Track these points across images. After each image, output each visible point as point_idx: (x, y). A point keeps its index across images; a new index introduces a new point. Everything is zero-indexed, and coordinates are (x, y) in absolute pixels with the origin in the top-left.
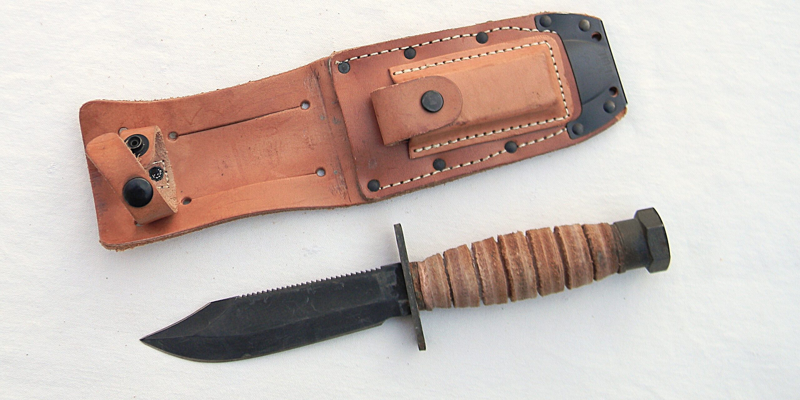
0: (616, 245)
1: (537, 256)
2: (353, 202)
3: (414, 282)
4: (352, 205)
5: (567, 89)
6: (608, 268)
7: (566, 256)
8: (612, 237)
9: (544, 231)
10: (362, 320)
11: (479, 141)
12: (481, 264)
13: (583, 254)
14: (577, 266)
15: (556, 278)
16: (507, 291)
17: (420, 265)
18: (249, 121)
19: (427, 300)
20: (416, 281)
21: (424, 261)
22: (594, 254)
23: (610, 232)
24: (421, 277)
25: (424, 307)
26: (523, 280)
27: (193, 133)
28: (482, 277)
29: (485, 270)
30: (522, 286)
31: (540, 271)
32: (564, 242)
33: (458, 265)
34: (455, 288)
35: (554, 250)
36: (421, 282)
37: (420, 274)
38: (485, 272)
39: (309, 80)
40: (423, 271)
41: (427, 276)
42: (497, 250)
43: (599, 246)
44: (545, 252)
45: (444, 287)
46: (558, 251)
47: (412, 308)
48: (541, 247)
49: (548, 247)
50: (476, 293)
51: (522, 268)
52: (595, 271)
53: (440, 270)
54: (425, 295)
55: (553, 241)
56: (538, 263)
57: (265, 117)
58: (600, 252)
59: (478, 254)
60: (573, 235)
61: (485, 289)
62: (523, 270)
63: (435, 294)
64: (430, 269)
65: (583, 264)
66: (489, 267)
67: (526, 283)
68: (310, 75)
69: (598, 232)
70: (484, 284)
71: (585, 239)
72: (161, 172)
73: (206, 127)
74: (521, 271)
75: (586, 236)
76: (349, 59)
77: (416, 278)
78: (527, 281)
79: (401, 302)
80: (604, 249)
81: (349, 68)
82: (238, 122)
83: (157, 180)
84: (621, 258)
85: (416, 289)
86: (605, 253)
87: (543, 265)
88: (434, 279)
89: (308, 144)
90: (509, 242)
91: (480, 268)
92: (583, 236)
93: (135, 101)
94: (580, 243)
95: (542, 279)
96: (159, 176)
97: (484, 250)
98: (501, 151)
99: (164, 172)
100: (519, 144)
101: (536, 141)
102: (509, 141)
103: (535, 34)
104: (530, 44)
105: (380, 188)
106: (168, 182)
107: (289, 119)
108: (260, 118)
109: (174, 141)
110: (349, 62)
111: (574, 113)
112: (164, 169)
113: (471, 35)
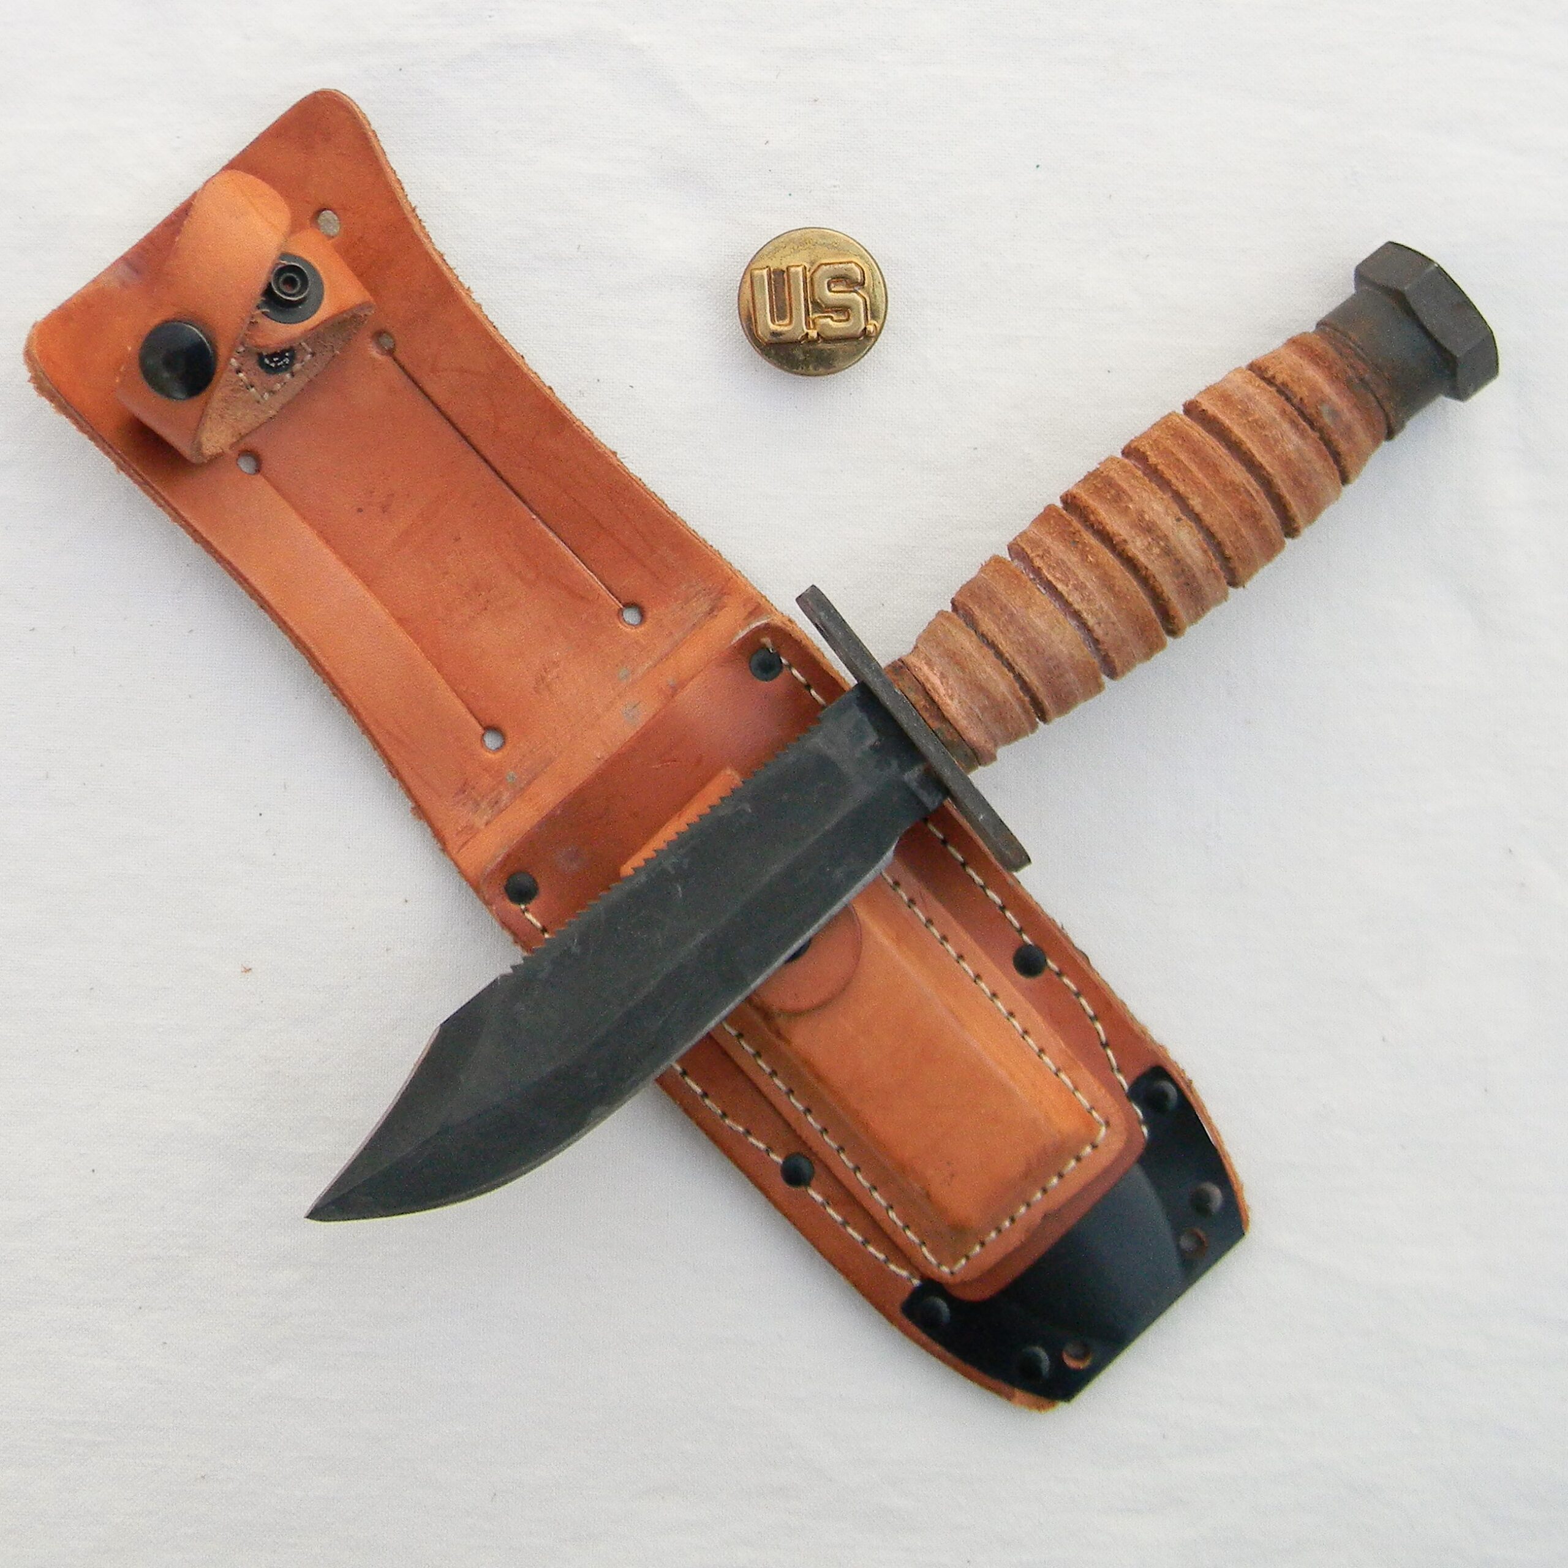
0: (1351, 366)
1: (1182, 489)
2: (460, 858)
3: (918, 708)
4: (452, 859)
5: (1013, 1241)
6: (1361, 434)
7: (1249, 449)
8: (1332, 354)
9: (1166, 424)
10: (839, 874)
11: (763, 1088)
12: (1058, 575)
13: (1286, 426)
14: (1287, 463)
15: (1253, 517)
16: (1151, 607)
17: (913, 661)
18: (520, 502)
19: (975, 735)
20: (922, 703)
21: (916, 647)
22: (1311, 415)
23: (1321, 346)
24: (928, 686)
25: (977, 757)
26: (1178, 561)
27: (418, 386)
28: (1076, 606)
29: (1074, 585)
30: (1182, 579)
31: (1207, 518)
32: (1227, 422)
33: (1003, 608)
34: (1024, 667)
35: (1211, 452)
36: (936, 698)
37: (922, 679)
38: (1077, 590)
39: (699, 592)
40: (925, 668)
41: (943, 676)
42: (1076, 524)
43: (1314, 389)
44: (1194, 468)
45: (997, 677)
46: (1222, 451)
47: (947, 773)
48: (1178, 460)
49: (1196, 452)
50: (1086, 654)
51: (1160, 534)
52: (1336, 456)
53: (965, 641)
54: (962, 723)
55: (1198, 432)
56: (1191, 502)
57: (551, 534)
58: (1322, 401)
59: (1038, 556)
60: (1238, 396)
61: (1099, 632)
62: (1166, 538)
63: (984, 709)
64: (940, 656)
65: (1298, 449)
66: (1082, 573)
67: (1188, 566)
68: (710, 588)
69: (1294, 358)
70: (1091, 621)
71: (1273, 389)
72: (285, 364)
73: (449, 410)
74: (1162, 543)
75: (1270, 381)
76: (791, 666)
77: (916, 693)
78: (1189, 561)
79: (912, 776)
80: (1328, 390)
81: (773, 675)
82: (503, 479)
83: (261, 364)
84: (1381, 392)
85: (930, 722)
86: (1335, 398)
87: (1207, 500)
88: (964, 672)
89: (543, 673)
90: (1097, 492)
91: (1060, 587)
92: (1263, 384)
93: (414, 210)
94: (1266, 404)
95: (1221, 535)
96: (273, 365)
97: (1048, 541)
98: (773, 1151)
99: (289, 370)
100: (814, 1182)
101: (846, 1223)
102: (804, 1157)
103: (1112, 1086)
104: (1076, 1088)
105: (523, 907)
106: (272, 392)
107: (578, 595)
108: (542, 526)
109: (374, 352)
110: (785, 670)
111: (964, 1284)
112: (297, 366)
113: (1020, 931)
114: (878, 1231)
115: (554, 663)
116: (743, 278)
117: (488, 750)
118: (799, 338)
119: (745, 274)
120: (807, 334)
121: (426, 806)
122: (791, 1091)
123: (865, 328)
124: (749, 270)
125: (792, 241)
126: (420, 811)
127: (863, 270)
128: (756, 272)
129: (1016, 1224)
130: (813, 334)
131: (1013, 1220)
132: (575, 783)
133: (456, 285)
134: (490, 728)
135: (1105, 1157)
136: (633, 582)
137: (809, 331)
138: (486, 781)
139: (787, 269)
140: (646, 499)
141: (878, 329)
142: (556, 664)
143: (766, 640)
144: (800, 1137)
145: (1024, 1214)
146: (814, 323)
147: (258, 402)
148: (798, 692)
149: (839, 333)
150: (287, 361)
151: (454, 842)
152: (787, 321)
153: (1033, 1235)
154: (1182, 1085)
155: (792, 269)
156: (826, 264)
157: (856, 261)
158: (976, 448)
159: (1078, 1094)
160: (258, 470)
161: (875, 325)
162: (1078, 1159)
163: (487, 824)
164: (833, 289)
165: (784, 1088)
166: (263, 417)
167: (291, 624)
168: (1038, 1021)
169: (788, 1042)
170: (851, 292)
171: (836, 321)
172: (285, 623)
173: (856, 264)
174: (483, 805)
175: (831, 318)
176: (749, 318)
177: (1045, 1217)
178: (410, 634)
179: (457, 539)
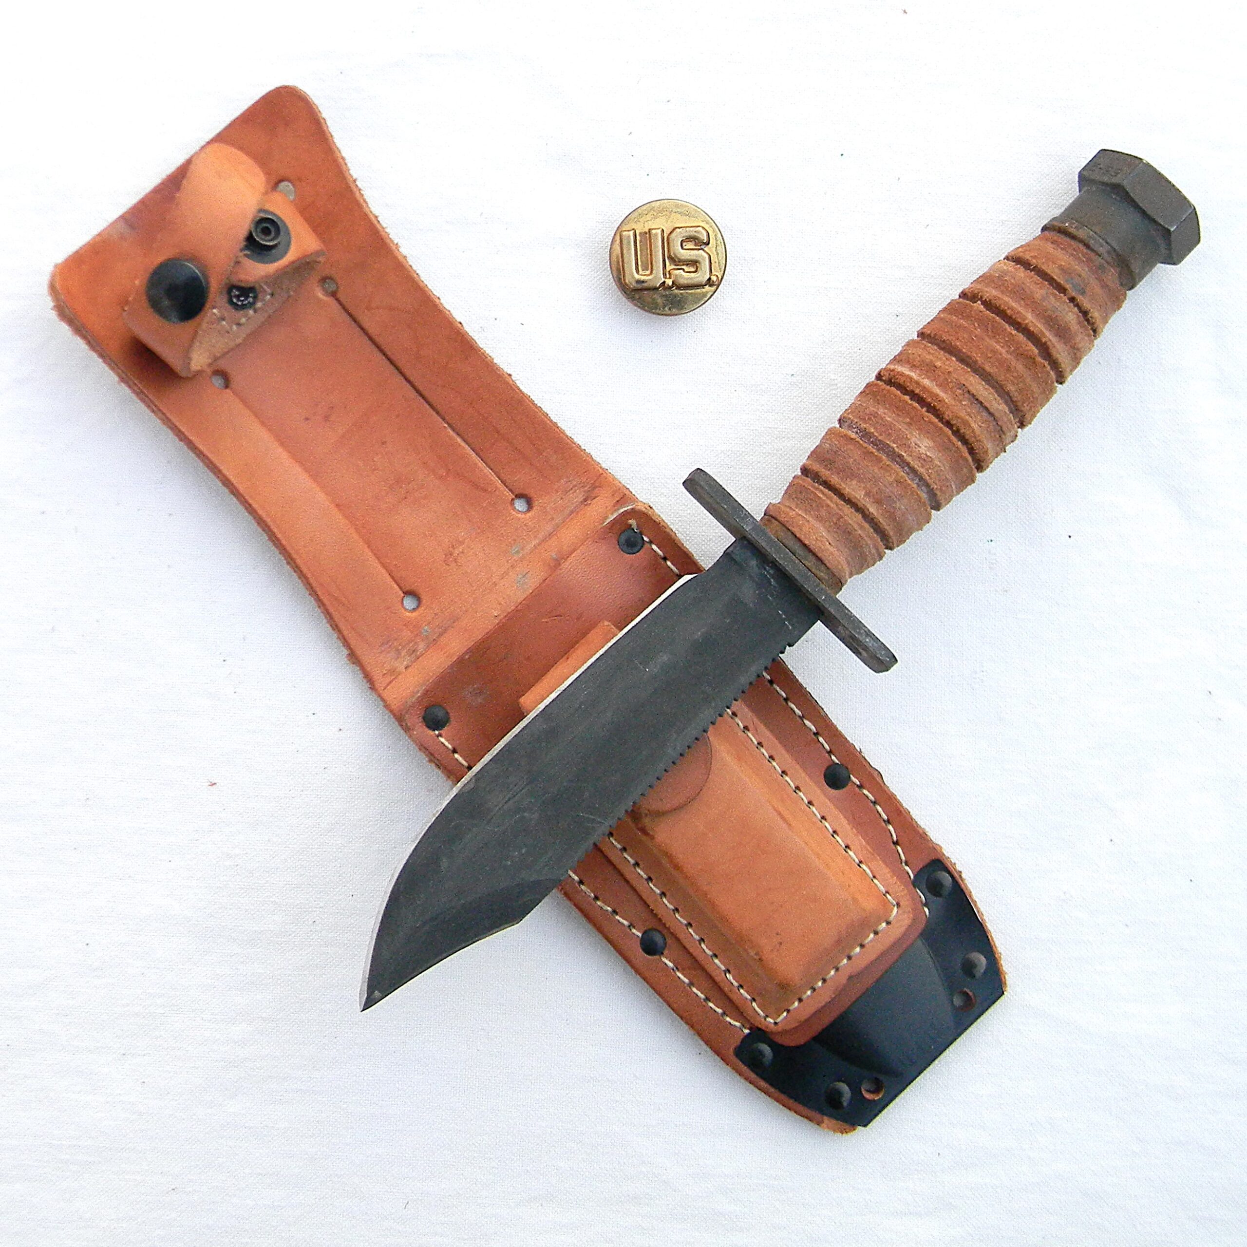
2: (385, 695)
4: (379, 696)
5: (824, 997)
11: (628, 876)
18: (434, 413)
27: (355, 320)
39: (575, 486)
57: (459, 440)
68: (584, 483)
72: (249, 302)
73: (379, 340)
76: (651, 542)
81: (637, 550)
82: (421, 395)
83: (230, 302)
89: (451, 549)
93: (355, 181)
96: (240, 303)
98: (634, 927)
99: (253, 308)
100: (666, 952)
101: (691, 984)
102: (660, 932)
103: (902, 875)
104: (874, 877)
105: (437, 732)
106: (239, 324)
107: (480, 487)
108: (451, 432)
109: (320, 295)
110: (647, 546)
111: (785, 1032)
112: (259, 305)
113: (830, 752)
114: (717, 990)
115: (460, 542)
116: (614, 238)
117: (406, 610)
118: (658, 286)
119: (615, 235)
120: (664, 282)
121: (358, 652)
122: (650, 879)
123: (710, 279)
124: (619, 230)
125: (652, 209)
126: (354, 658)
127: (707, 232)
128: (624, 233)
129: (826, 984)
130: (669, 282)
131: (824, 981)
132: (478, 635)
133: (388, 241)
134: (408, 593)
135: (897, 931)
136: (522, 478)
137: (666, 280)
138: (406, 634)
139: (649, 232)
140: (535, 412)
141: (720, 279)
142: (462, 543)
143: (633, 522)
144: (656, 915)
145: (833, 976)
146: (670, 274)
147: (228, 332)
148: (656, 563)
149: (690, 282)
150: (251, 300)
151: (380, 682)
152: (648, 272)
153: (841, 992)
154: (956, 875)
155: (654, 232)
156: (679, 228)
157: (703, 225)
158: (793, 375)
159: (875, 881)
160: (227, 387)
161: (717, 276)
162: (876, 933)
163: (406, 668)
164: (685, 247)
165: (645, 876)
166: (232, 344)
167: (255, 505)
168: (844, 824)
169: (652, 838)
170: (699, 249)
171: (687, 272)
172: (250, 505)
173: (703, 228)
174: (403, 653)
175: (683, 270)
176: (618, 270)
177: (850, 978)
178: (346, 517)
179: (384, 443)
